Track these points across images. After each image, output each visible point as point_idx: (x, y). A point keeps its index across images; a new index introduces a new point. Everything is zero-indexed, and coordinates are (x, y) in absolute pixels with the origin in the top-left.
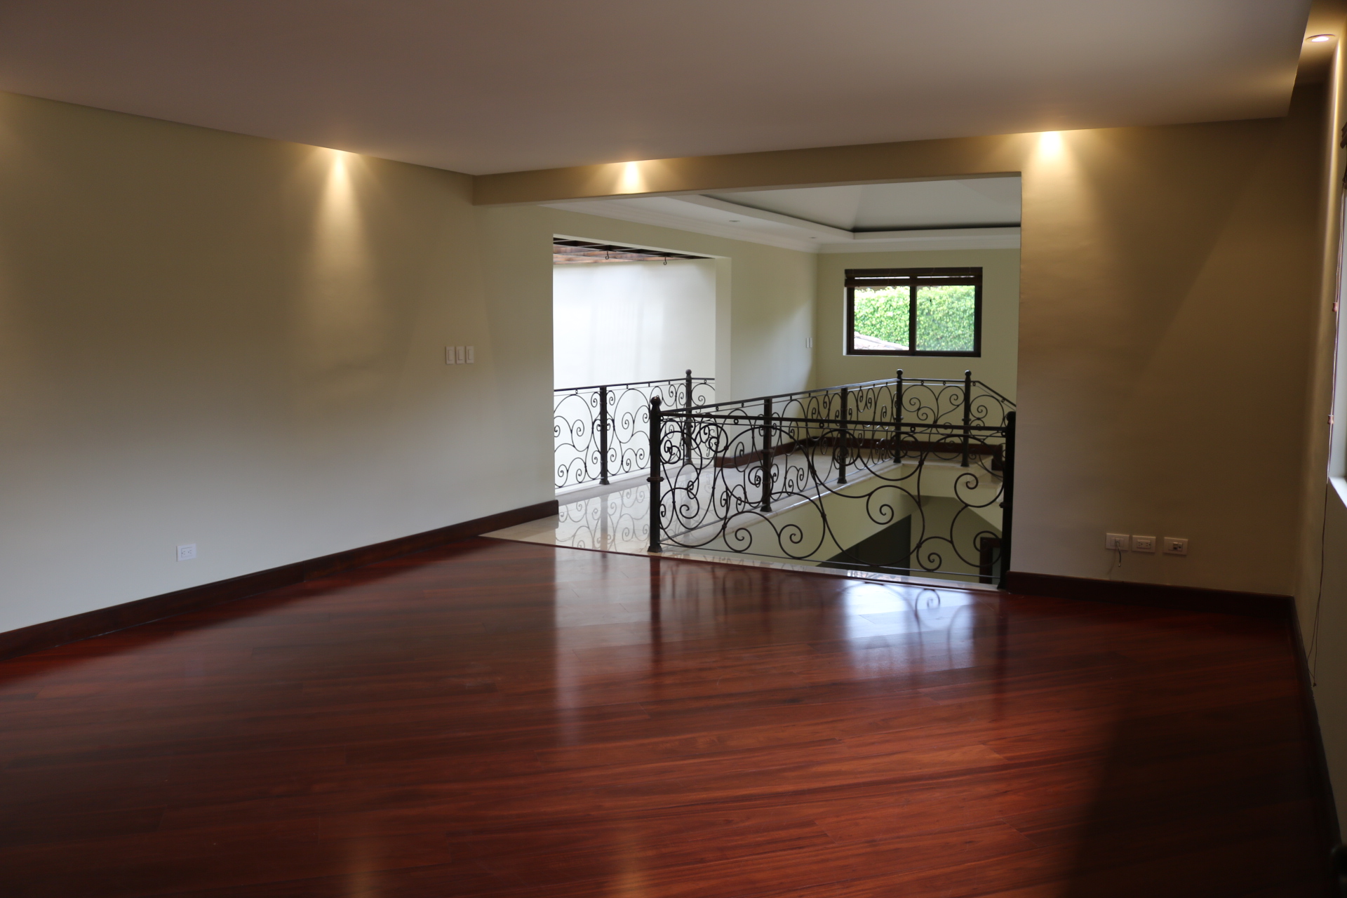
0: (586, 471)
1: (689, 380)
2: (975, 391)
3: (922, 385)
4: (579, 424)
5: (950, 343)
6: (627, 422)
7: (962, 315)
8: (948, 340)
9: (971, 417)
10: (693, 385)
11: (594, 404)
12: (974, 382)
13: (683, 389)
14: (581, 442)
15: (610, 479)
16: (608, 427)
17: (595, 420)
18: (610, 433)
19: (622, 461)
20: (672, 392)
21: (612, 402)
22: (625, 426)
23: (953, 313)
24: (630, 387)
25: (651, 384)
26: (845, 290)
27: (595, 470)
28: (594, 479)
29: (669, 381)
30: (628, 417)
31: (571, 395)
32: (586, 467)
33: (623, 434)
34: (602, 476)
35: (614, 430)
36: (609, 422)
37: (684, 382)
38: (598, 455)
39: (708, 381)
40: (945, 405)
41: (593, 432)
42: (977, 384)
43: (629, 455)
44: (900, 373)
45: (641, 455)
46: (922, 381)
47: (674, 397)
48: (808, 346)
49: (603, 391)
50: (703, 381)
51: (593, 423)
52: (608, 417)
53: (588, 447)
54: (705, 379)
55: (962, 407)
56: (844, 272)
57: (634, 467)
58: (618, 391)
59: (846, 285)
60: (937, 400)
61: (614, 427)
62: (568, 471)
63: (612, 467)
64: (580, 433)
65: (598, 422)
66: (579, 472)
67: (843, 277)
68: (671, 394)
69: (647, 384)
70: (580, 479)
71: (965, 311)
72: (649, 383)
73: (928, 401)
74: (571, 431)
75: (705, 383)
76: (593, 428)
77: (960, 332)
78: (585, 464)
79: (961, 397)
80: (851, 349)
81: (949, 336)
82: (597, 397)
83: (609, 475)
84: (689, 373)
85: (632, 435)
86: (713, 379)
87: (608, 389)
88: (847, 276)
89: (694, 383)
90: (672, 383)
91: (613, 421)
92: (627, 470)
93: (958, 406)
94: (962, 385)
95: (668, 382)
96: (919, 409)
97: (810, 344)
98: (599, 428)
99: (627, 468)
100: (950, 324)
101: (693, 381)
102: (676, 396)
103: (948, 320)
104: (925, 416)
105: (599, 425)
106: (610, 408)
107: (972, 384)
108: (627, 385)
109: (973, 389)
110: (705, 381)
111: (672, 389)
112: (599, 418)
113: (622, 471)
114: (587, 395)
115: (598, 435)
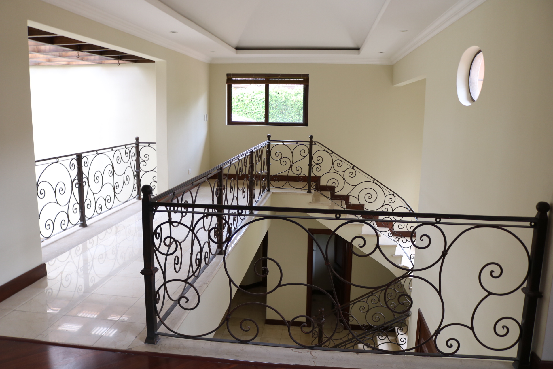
0: (69, 220)
1: (137, 144)
2: (315, 148)
3: (283, 144)
4: (61, 185)
5: (252, 116)
6: (98, 178)
7: (259, 102)
8: (252, 114)
9: (313, 163)
10: (140, 148)
11: (72, 168)
12: (315, 142)
13: (134, 150)
14: (63, 199)
15: (88, 222)
16: (84, 184)
17: (74, 180)
18: (85, 188)
19: (96, 207)
20: (127, 153)
21: (86, 165)
22: (97, 181)
23: (255, 101)
24: (99, 152)
25: (113, 149)
26: (227, 85)
27: (76, 217)
28: (75, 225)
29: (125, 145)
30: (99, 174)
31: (53, 163)
32: (68, 217)
33: (95, 186)
34: (81, 221)
35: (89, 185)
36: (85, 180)
37: (134, 145)
38: (77, 206)
39: (151, 145)
40: (297, 156)
41: (72, 189)
42: (317, 143)
43: (101, 202)
44: (269, 137)
45: (109, 199)
46: (283, 141)
47: (129, 156)
48: (206, 120)
49: (79, 157)
50: (147, 145)
51: (72, 183)
52: (84, 176)
53: (69, 202)
54: (149, 143)
55: (308, 157)
56: (226, 75)
57: (104, 209)
58: (90, 157)
59: (227, 84)
60: (292, 153)
61: (88, 183)
62: (53, 224)
63: (88, 213)
64: (62, 192)
65: (76, 181)
66: (63, 222)
67: (225, 78)
68: (127, 154)
69: (111, 149)
70: (64, 227)
71: (260, 100)
72: (112, 148)
73: (287, 153)
74: (55, 192)
75: (149, 146)
76: (72, 187)
77: (258, 110)
78: (68, 215)
79: (307, 151)
80: (230, 122)
81: (252, 113)
82: (75, 162)
83: (86, 219)
84: (137, 139)
85: (102, 187)
86: (155, 143)
87: (83, 155)
88: (227, 78)
89: (141, 146)
90: (127, 147)
91: (88, 178)
92: (99, 213)
93: (305, 156)
94: (308, 144)
95: (124, 147)
96: (281, 159)
97: (207, 119)
98: (77, 186)
99: (99, 211)
100: (253, 106)
101: (140, 144)
102: (130, 156)
103: (252, 104)
104: (285, 163)
105: (77, 184)
106: (85, 170)
107: (313, 143)
108: (97, 151)
109: (313, 146)
110: (149, 144)
111: (127, 151)
112: (77, 178)
113: (96, 214)
114: (66, 162)
115: (76, 191)
